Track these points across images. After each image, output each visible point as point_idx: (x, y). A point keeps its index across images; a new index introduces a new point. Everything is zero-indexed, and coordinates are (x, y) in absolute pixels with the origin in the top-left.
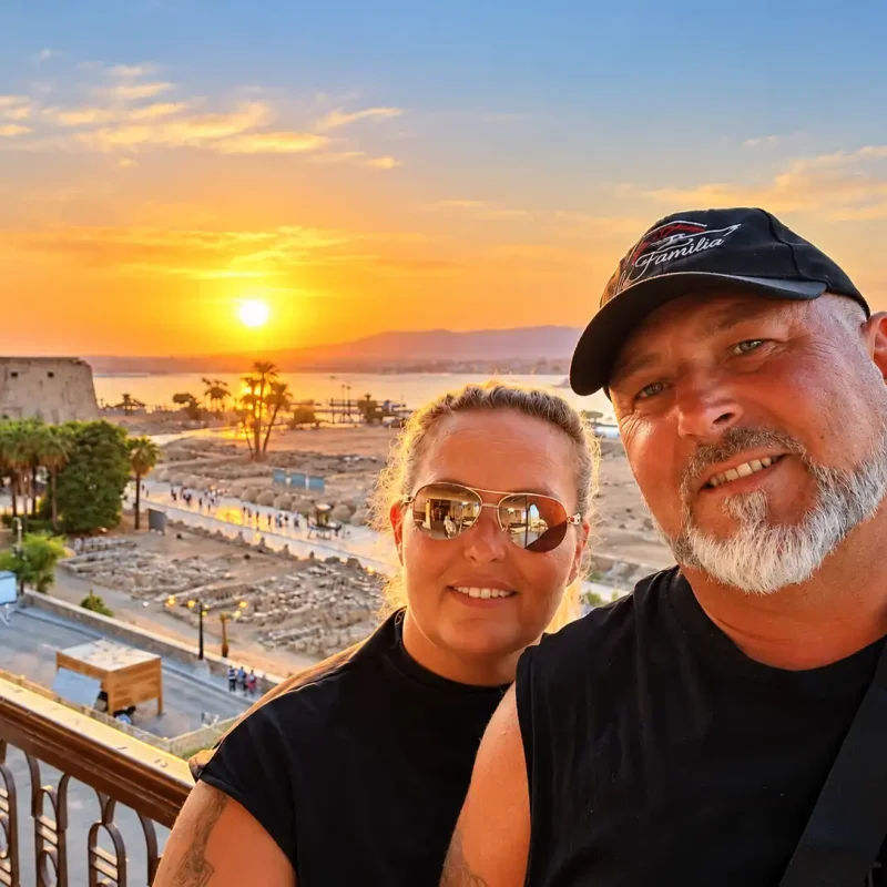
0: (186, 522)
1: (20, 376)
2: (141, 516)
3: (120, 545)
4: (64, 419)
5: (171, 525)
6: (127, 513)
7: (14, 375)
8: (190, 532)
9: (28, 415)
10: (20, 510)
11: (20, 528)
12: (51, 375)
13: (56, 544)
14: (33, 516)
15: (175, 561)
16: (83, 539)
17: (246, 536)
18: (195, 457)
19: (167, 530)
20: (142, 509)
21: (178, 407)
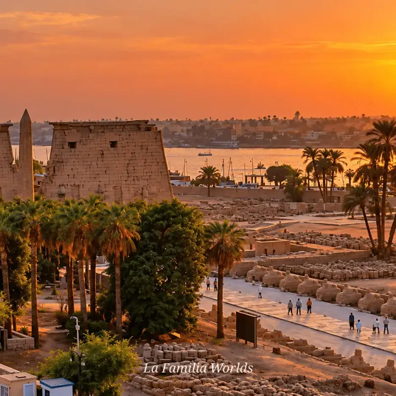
0: (285, 334)
1: (78, 146)
2: (224, 323)
3: (200, 356)
4: (128, 198)
5: (266, 336)
6: (207, 317)
7: (72, 145)
8: (290, 346)
9: (86, 194)
10: (77, 307)
11: (78, 327)
12: (113, 144)
13: (123, 349)
14: (93, 316)
15: (274, 380)
16: (152, 345)
17: (366, 356)
18: (294, 250)
19: (260, 343)
20: (227, 313)
21: (269, 184)
